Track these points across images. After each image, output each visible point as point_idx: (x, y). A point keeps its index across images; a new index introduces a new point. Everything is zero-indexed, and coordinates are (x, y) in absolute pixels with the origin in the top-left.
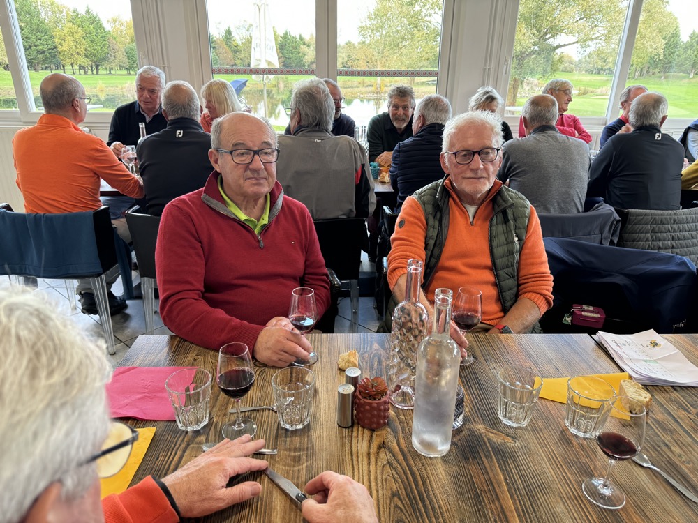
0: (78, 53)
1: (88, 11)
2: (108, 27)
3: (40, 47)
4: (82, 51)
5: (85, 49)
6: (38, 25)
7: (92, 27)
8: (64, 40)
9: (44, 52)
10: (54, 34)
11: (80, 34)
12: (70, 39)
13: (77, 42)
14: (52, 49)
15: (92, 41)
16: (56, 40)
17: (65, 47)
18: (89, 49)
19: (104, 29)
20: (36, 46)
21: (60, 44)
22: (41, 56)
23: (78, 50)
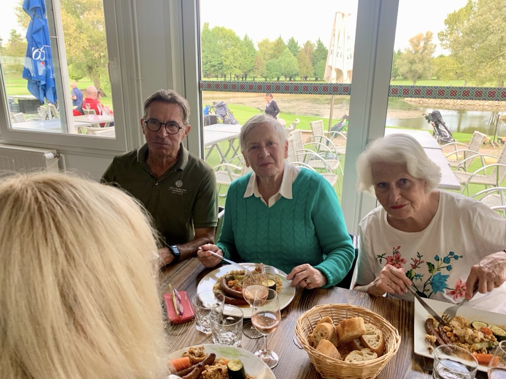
0: (235, 67)
1: (246, 38)
2: (257, 49)
3: (213, 63)
4: (237, 65)
5: (240, 64)
6: (214, 48)
7: (247, 49)
8: (228, 58)
9: (214, 66)
10: (222, 54)
11: (238, 54)
12: (231, 57)
13: (236, 59)
14: (220, 64)
15: (245, 58)
16: (223, 58)
17: (227, 63)
18: (243, 64)
19: (254, 50)
20: (210, 62)
21: (225, 61)
22: (212, 69)
23: (235, 65)
